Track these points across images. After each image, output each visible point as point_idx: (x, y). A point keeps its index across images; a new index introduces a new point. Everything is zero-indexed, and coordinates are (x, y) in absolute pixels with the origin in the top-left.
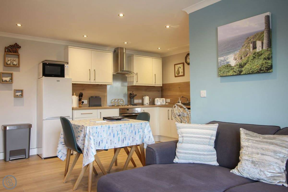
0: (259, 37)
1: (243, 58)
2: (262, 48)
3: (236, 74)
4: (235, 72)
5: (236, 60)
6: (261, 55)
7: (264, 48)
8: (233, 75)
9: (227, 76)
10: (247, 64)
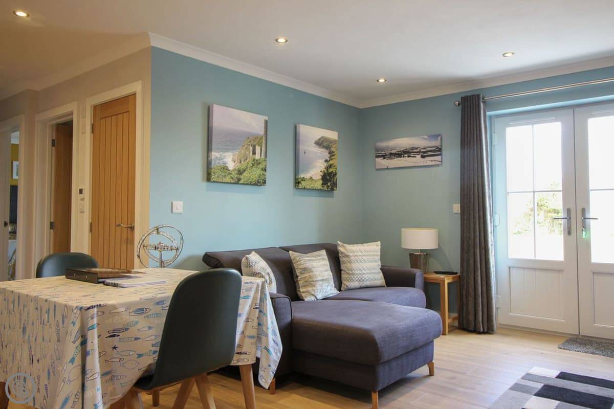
0: (259, 141)
1: (242, 162)
2: (261, 156)
3: (234, 182)
4: (232, 178)
5: (235, 162)
6: (260, 163)
7: (262, 157)
8: (230, 183)
9: (222, 183)
10: (246, 172)
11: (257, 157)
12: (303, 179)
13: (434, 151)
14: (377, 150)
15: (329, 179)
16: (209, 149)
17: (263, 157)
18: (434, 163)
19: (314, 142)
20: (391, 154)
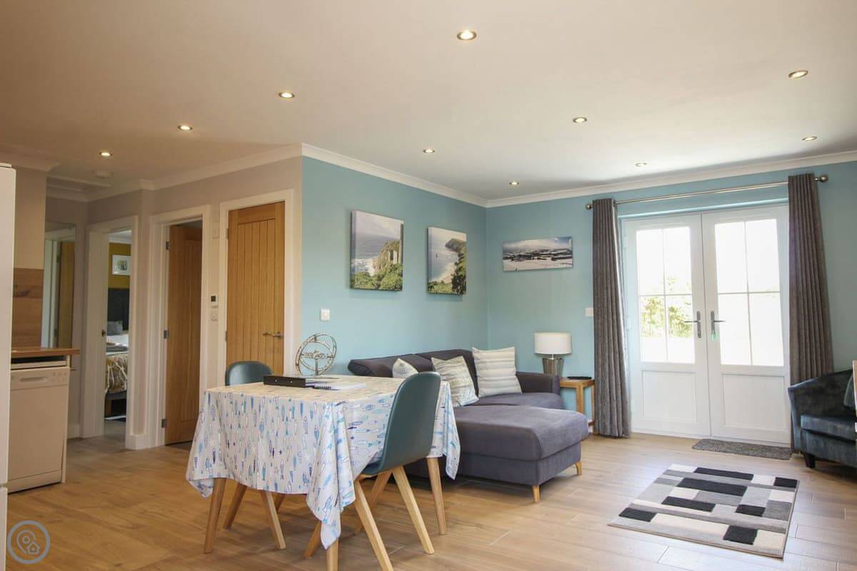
0: (396, 246)
1: (382, 268)
3: (374, 288)
4: (373, 284)
5: (375, 268)
6: (397, 269)
9: (364, 289)
10: (385, 278)
11: (395, 262)
12: (436, 284)
13: (565, 254)
14: (505, 251)
15: (459, 283)
16: (352, 256)
17: (399, 262)
18: (564, 266)
19: (444, 244)
20: (520, 256)
